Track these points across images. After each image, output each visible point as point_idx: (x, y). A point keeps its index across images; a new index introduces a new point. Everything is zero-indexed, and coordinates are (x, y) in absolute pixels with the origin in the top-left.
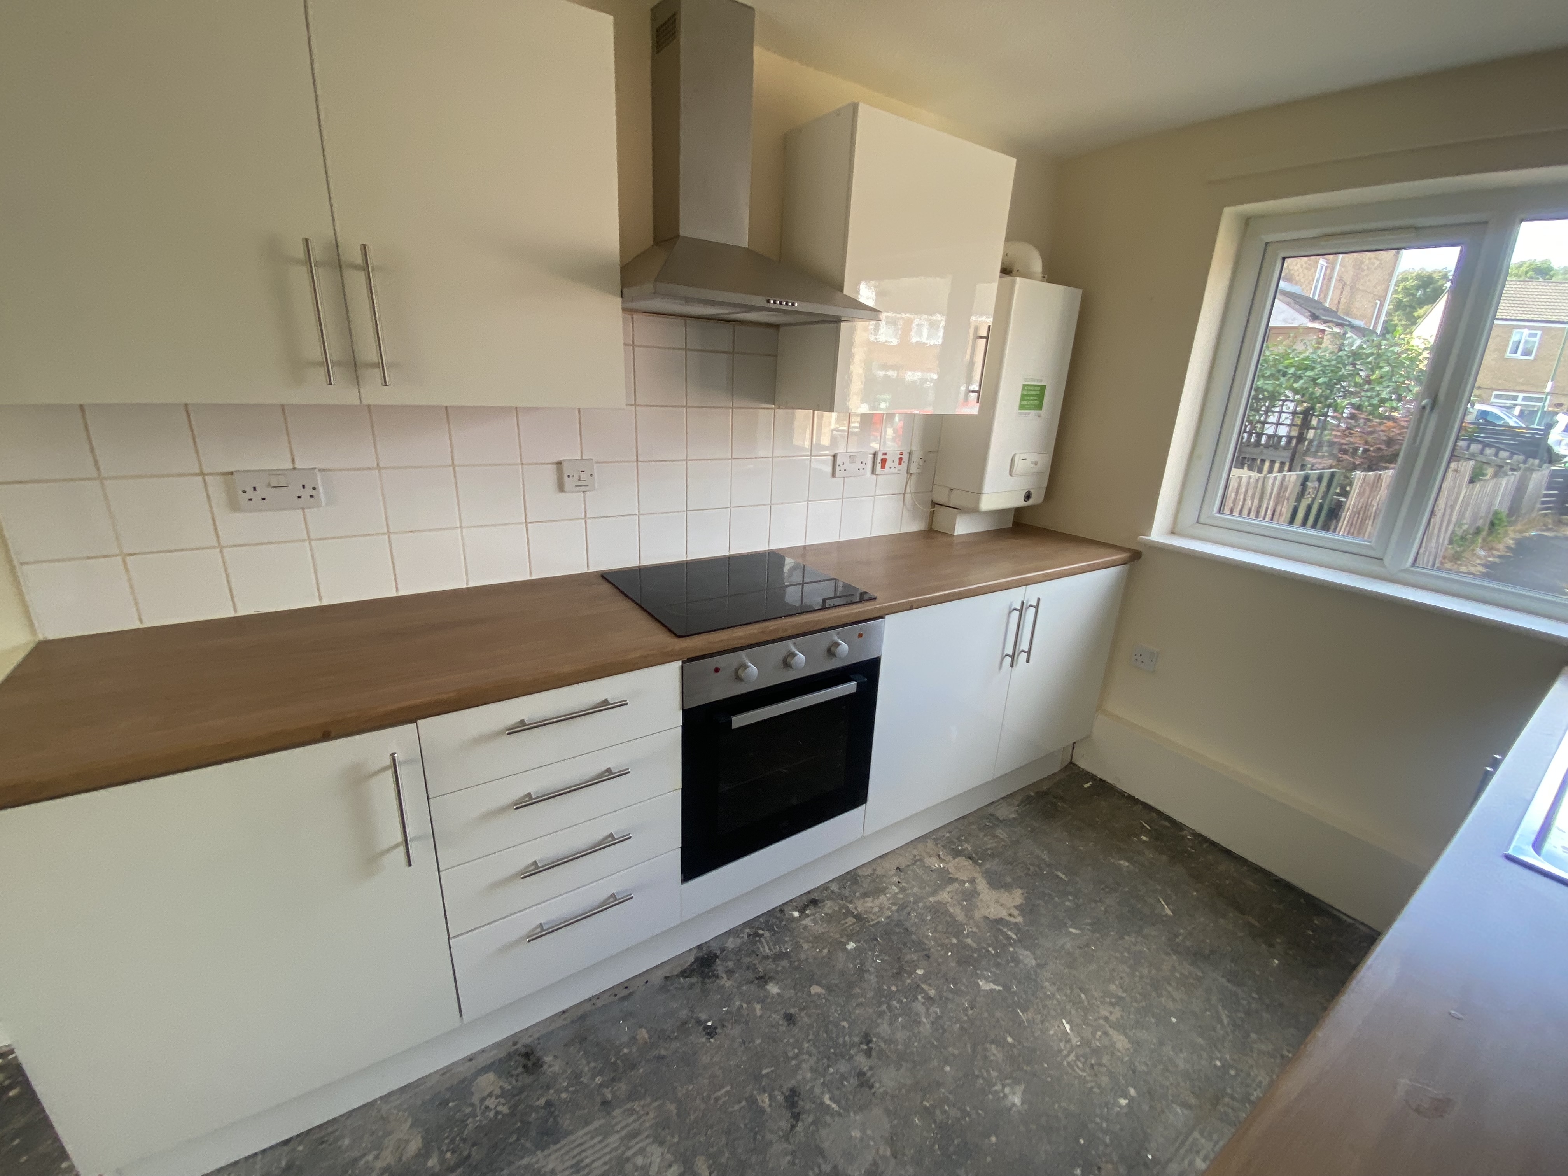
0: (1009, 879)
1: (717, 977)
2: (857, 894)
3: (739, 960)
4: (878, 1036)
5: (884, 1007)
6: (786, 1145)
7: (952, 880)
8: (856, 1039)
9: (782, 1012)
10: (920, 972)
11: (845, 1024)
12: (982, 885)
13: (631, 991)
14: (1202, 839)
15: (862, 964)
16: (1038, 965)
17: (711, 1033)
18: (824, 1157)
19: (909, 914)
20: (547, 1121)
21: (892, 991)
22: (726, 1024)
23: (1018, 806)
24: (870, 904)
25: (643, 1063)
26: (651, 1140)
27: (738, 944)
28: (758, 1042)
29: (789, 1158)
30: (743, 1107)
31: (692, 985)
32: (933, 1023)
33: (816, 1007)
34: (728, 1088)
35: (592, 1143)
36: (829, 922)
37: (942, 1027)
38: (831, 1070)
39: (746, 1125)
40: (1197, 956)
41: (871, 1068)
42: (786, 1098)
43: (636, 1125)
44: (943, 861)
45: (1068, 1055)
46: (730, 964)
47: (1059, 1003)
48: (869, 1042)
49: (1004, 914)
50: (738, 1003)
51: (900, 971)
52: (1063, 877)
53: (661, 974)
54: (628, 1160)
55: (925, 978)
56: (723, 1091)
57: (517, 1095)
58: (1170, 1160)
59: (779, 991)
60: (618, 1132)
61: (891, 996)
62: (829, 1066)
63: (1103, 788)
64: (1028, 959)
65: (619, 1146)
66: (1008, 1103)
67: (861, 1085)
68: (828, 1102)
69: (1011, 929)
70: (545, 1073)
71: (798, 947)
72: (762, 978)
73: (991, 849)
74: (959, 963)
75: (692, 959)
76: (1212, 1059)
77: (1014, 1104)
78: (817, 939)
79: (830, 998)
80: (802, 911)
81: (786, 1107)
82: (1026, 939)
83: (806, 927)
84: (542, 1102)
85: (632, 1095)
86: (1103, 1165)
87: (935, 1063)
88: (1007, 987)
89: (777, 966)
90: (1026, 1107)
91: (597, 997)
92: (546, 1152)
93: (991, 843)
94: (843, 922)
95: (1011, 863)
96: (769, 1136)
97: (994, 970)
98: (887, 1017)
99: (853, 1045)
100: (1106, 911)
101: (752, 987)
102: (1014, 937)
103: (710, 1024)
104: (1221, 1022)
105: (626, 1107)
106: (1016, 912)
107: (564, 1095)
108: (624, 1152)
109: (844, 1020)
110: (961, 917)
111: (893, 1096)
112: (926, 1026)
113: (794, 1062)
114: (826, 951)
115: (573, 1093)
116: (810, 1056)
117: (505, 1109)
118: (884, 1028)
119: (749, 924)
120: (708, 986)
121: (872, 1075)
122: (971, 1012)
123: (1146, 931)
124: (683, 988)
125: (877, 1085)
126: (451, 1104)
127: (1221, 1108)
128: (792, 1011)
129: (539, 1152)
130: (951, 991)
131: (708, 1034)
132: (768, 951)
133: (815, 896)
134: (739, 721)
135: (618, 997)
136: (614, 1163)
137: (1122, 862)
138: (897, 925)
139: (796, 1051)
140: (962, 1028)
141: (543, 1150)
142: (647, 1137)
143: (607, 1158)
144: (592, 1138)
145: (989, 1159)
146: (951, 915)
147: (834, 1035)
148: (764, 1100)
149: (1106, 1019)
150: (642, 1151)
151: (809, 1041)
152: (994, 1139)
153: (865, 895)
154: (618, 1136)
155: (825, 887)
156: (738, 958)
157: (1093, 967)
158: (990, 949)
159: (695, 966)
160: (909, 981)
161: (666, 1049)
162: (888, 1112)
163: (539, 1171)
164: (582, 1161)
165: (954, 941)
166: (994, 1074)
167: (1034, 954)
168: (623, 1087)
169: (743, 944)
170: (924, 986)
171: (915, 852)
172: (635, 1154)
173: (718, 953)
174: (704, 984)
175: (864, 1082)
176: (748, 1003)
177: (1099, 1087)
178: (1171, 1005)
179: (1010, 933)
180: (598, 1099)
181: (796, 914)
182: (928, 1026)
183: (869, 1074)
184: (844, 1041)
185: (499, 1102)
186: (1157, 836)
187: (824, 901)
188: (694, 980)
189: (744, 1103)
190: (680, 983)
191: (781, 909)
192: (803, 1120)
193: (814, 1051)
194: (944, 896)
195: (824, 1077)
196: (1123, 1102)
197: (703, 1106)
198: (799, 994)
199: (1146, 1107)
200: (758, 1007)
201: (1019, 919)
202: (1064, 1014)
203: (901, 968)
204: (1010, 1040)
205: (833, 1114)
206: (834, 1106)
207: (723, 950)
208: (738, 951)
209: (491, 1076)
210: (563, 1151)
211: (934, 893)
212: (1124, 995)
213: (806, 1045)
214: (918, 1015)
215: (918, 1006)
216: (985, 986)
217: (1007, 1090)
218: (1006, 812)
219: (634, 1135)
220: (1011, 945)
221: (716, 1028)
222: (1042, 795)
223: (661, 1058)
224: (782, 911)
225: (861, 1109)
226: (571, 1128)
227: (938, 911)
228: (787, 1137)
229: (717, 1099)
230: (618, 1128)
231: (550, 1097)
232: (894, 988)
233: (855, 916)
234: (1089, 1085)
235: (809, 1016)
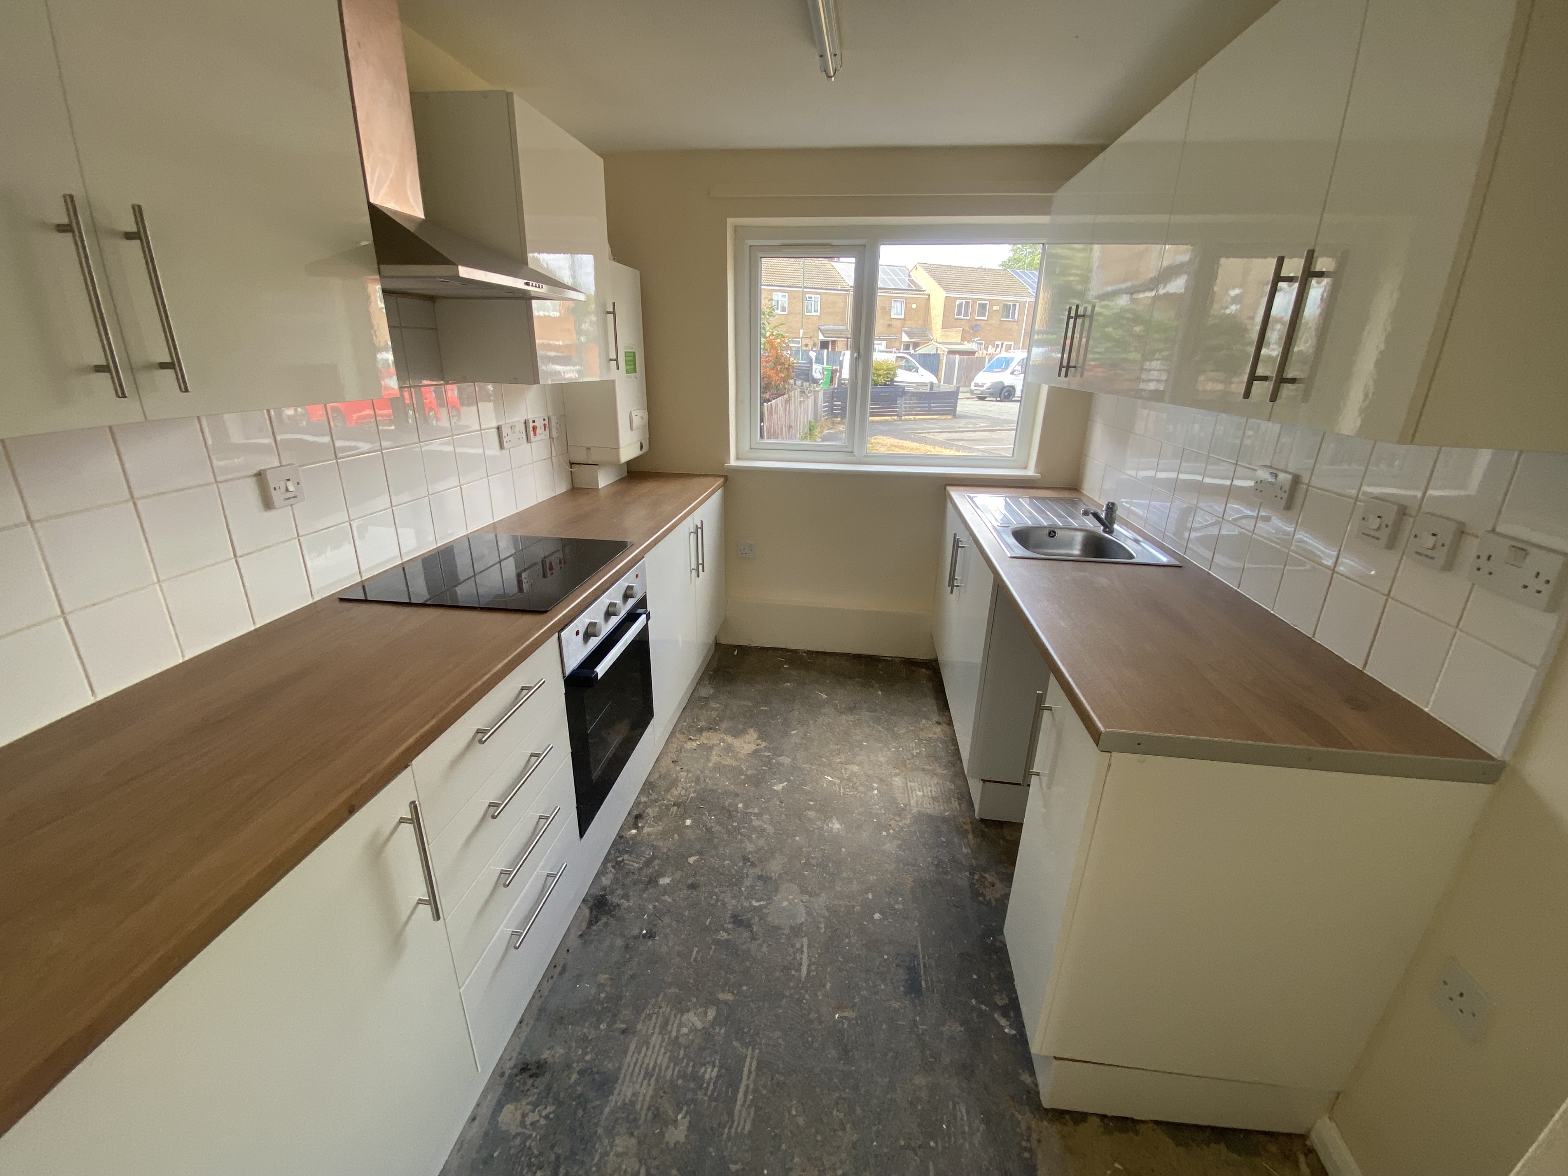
0: (741, 727)
1: (618, 905)
2: (663, 793)
3: (623, 885)
4: (750, 852)
5: (739, 837)
6: (757, 942)
7: (711, 748)
8: (741, 864)
9: (685, 887)
10: (740, 806)
11: (727, 862)
12: (729, 739)
13: (561, 965)
14: (810, 653)
15: (705, 826)
16: (793, 760)
17: (651, 935)
18: (781, 929)
19: (705, 781)
20: (594, 1080)
21: (736, 826)
22: (655, 923)
23: (709, 684)
24: (676, 793)
25: (624, 989)
26: (679, 1016)
27: (613, 877)
28: (687, 913)
29: (765, 945)
30: (715, 949)
31: (606, 924)
32: (771, 824)
33: (702, 868)
34: (696, 949)
35: (642, 1054)
36: (661, 820)
37: (777, 822)
38: (743, 889)
39: (726, 955)
40: (851, 709)
41: (762, 870)
42: (734, 923)
43: (660, 1019)
44: (696, 740)
45: (840, 790)
46: (620, 892)
47: (817, 770)
48: (748, 860)
49: (754, 747)
50: (651, 907)
51: (730, 813)
52: (766, 708)
53: (573, 936)
54: (677, 1037)
55: (746, 806)
56: (694, 953)
57: (548, 1094)
58: (909, 800)
59: (670, 879)
60: (652, 1034)
61: (737, 829)
62: (740, 889)
63: (744, 650)
64: (786, 760)
65: (663, 1037)
66: (835, 830)
67: (765, 882)
68: (757, 904)
69: (765, 751)
70: (555, 1063)
71: (654, 848)
72: (649, 882)
73: (717, 716)
74: (756, 786)
75: (587, 911)
76: (889, 749)
77: (838, 829)
78: (664, 835)
79: (705, 857)
80: (636, 826)
81: (739, 926)
82: (777, 751)
83: (649, 834)
84: (575, 1076)
85: (638, 1011)
86: (890, 823)
87: (790, 840)
88: (788, 780)
89: (654, 867)
90: (843, 825)
91: (539, 990)
92: (616, 1092)
93: (714, 714)
94: (670, 813)
95: (734, 717)
96: (744, 947)
97: (775, 777)
98: (746, 841)
99: (742, 869)
100: (799, 713)
101: (651, 890)
102: (770, 754)
103: (644, 932)
104: (881, 732)
105: (642, 1018)
106: (759, 742)
107: (588, 1057)
108: (670, 1037)
109: (724, 861)
110: (734, 763)
111: (785, 873)
112: (769, 828)
113: (719, 904)
114: (676, 836)
115: (593, 1049)
116: (724, 892)
117: (550, 1109)
118: (750, 847)
119: (606, 860)
120: (617, 915)
121: (766, 873)
122: (783, 805)
123: (823, 711)
124: (601, 931)
125: (773, 874)
126: (496, 1154)
127: (908, 766)
128: (690, 882)
129: (611, 1098)
130: (765, 802)
131: (650, 937)
132: (637, 865)
133: (635, 813)
134: (601, 669)
135: (555, 978)
136: (669, 1048)
137: (786, 684)
138: (704, 792)
139: (715, 897)
140: (786, 815)
141: (613, 1094)
142: (675, 1017)
143: (663, 1050)
144: (639, 1053)
145: (849, 859)
146: (729, 766)
147: (727, 872)
148: (723, 935)
149: (841, 763)
150: (681, 1025)
151: (716, 887)
152: (844, 850)
153: (668, 790)
154: (655, 1036)
155: (637, 803)
156: (621, 884)
157: (816, 743)
158: (764, 768)
159: (594, 912)
160: (739, 815)
161: (631, 969)
162: (791, 881)
163: (625, 1104)
164: (647, 1068)
165: (743, 777)
166: (819, 823)
167: (786, 756)
168: (626, 1013)
169: (615, 875)
170: (749, 811)
171: (675, 745)
172: (678, 1031)
173: (602, 893)
174: (612, 916)
175: (764, 879)
176: (657, 900)
177: (862, 793)
178: (859, 738)
179: (766, 754)
180: (617, 1034)
181: (634, 831)
182: (770, 827)
183: (764, 874)
184: (735, 870)
185: (539, 1111)
186: (790, 662)
187: (644, 811)
188: (604, 919)
189: (713, 947)
190: (595, 931)
191: (620, 836)
192: (753, 924)
193: (725, 889)
194: (714, 759)
195: (743, 895)
196: (876, 792)
197: (691, 971)
198: (685, 870)
199: (885, 787)
200: (667, 898)
201: (764, 744)
202: (823, 774)
203: (728, 811)
204: (811, 803)
205: (765, 907)
206: (762, 903)
207: (604, 889)
208: (616, 880)
209: (509, 1108)
210: (628, 1077)
211: (708, 760)
212: (839, 746)
213: (717, 890)
214: (760, 826)
215: (756, 823)
216: (778, 787)
217: (830, 825)
218: (707, 691)
219: (666, 1023)
220: (771, 759)
221: (651, 930)
222: (716, 671)
223: (632, 977)
224: (621, 837)
225: (776, 891)
226: (617, 1065)
227: (718, 768)
228: (753, 938)
229: (695, 960)
230: (650, 1031)
231: (578, 1069)
232: (735, 824)
233: (674, 805)
234: (858, 796)
235: (703, 875)
